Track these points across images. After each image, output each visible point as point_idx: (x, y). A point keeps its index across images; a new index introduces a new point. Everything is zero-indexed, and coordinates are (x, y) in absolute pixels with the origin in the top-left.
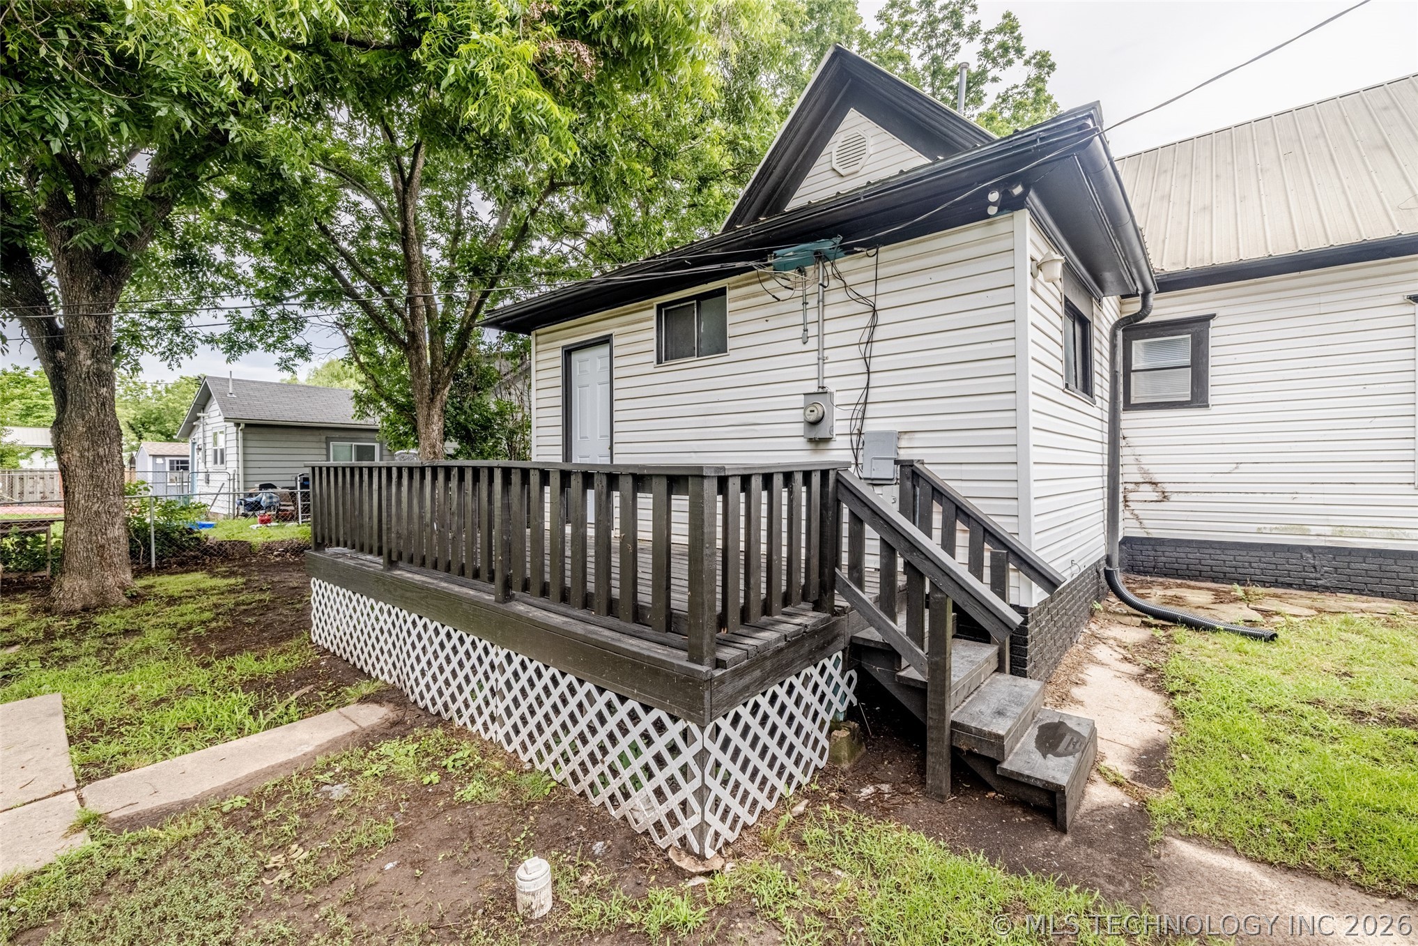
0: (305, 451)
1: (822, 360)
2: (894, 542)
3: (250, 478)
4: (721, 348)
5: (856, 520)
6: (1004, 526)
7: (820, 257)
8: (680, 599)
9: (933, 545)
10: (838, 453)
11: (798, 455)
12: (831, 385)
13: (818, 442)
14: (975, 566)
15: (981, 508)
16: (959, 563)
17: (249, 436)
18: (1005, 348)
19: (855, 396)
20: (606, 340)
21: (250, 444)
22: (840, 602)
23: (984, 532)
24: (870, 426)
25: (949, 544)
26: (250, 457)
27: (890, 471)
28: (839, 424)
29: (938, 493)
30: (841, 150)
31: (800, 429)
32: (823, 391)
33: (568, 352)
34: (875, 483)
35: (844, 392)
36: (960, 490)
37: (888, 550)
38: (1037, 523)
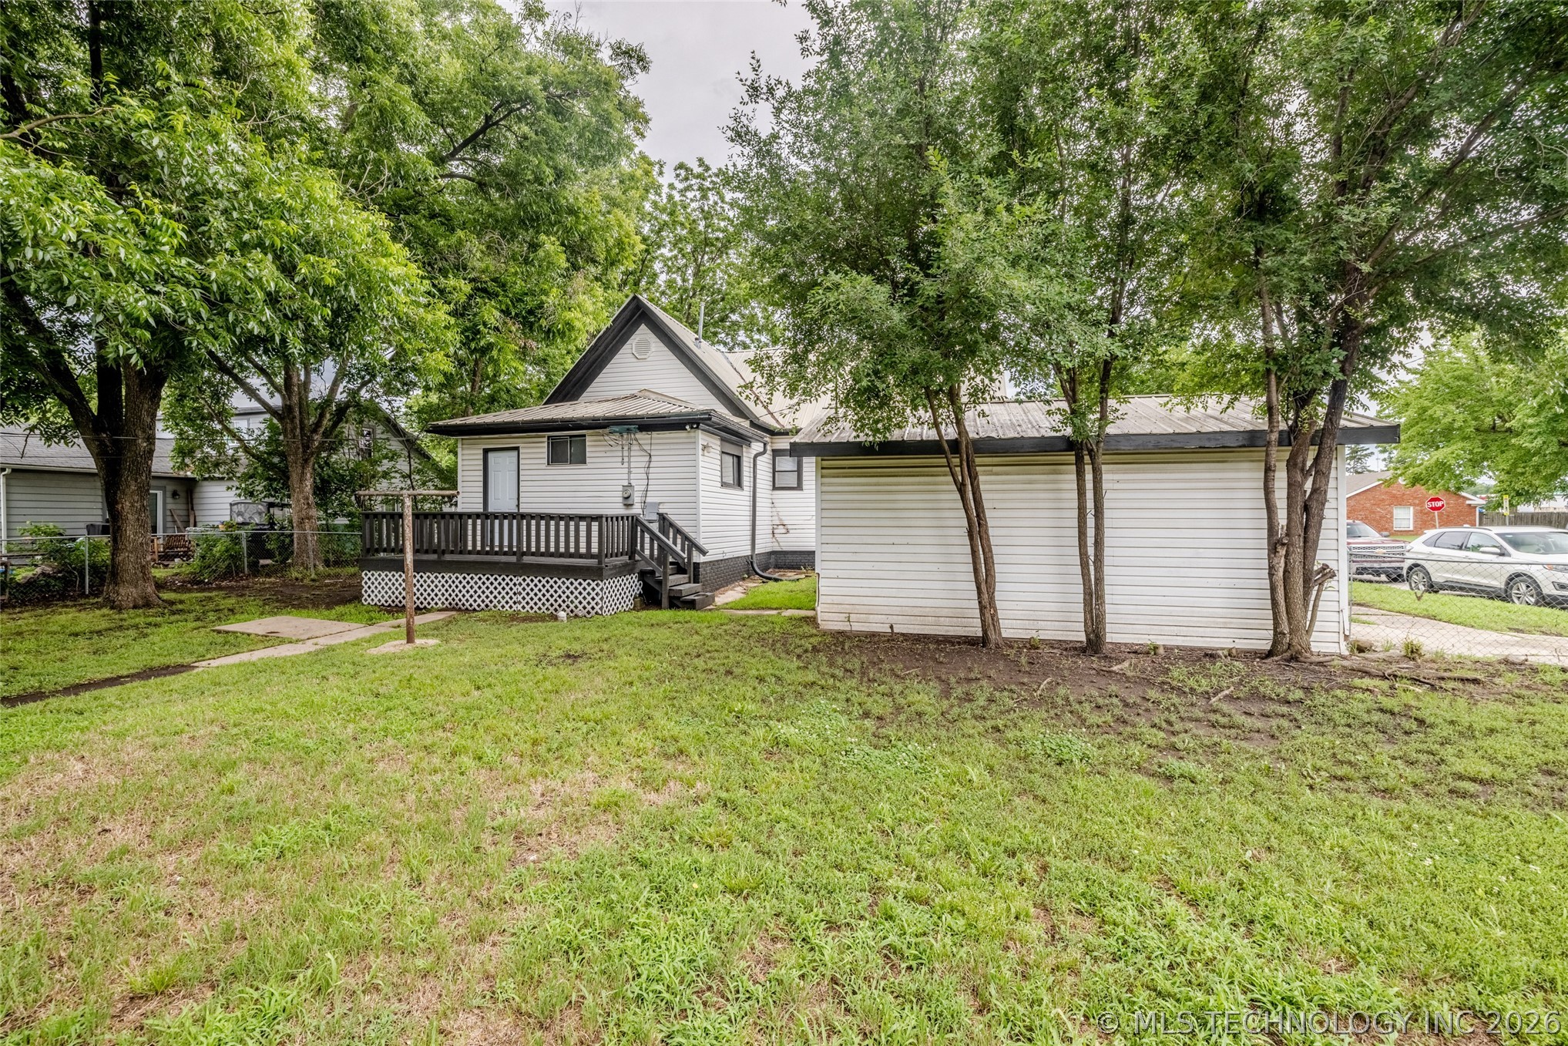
0: (78, 498)
1: (630, 473)
2: (654, 537)
3: (13, 526)
4: (584, 462)
5: (642, 532)
6: (692, 535)
7: (629, 431)
8: (595, 550)
9: (670, 542)
10: (636, 510)
11: (621, 511)
12: (633, 483)
13: (628, 506)
14: (683, 550)
15: (686, 530)
16: (678, 549)
17: (13, 482)
18: (692, 475)
19: (643, 488)
20: (517, 449)
21: (13, 490)
22: (637, 557)
23: (686, 538)
24: (649, 500)
25: (675, 543)
26: (13, 504)
27: (655, 517)
28: (637, 499)
29: (671, 525)
30: (638, 344)
31: (620, 500)
32: (630, 485)
33: (486, 451)
34: (650, 522)
35: (639, 487)
36: (679, 524)
37: (652, 540)
38: (703, 535)
